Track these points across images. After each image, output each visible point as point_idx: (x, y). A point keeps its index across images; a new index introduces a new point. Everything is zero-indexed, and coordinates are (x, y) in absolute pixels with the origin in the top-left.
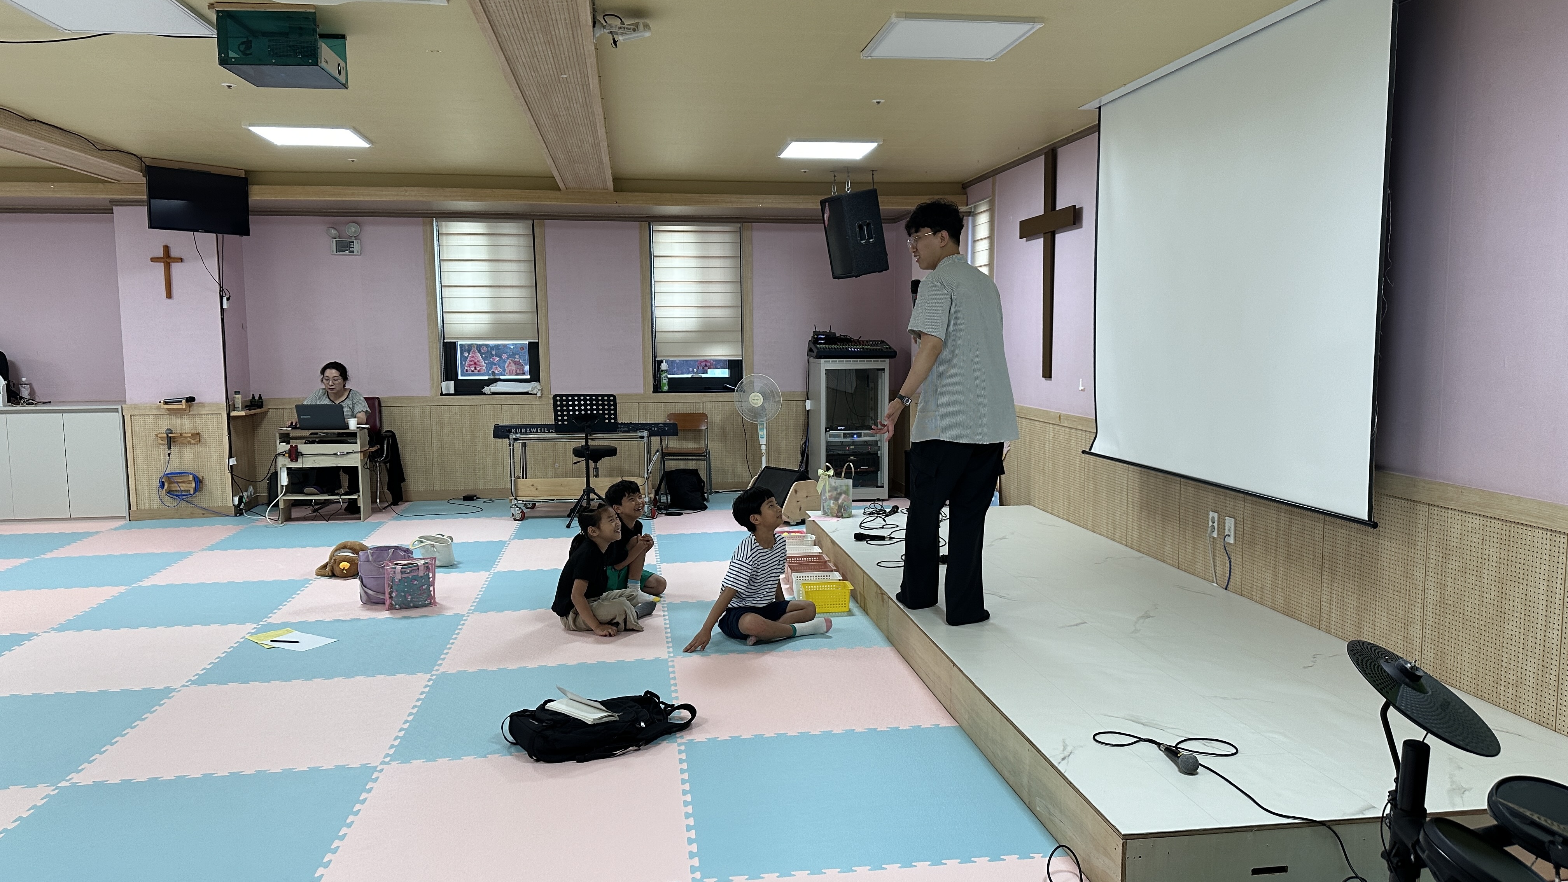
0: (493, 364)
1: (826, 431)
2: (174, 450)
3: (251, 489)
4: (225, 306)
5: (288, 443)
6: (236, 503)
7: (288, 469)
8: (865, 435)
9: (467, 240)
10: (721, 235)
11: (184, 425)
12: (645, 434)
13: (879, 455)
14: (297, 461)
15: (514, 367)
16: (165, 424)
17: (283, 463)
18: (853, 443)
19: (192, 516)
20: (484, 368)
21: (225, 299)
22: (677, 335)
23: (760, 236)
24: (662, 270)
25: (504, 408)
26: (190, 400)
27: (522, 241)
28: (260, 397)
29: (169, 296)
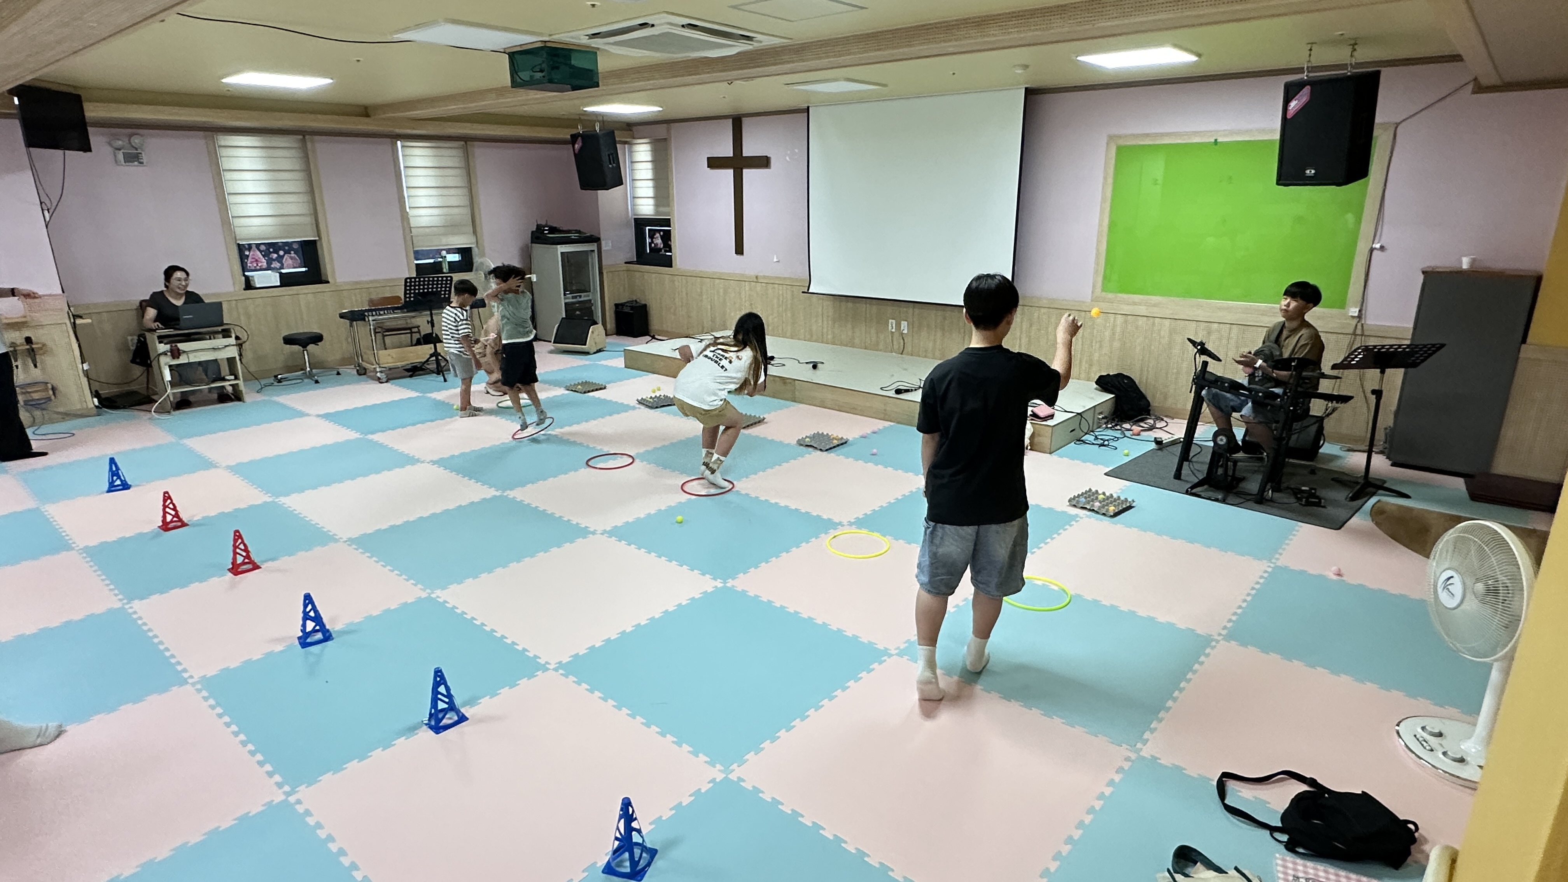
1: (564, 294)
4: (47, 219)
6: (97, 403)
8: (585, 296)
9: (243, 152)
10: (450, 150)
13: (593, 308)
14: (178, 358)
15: (290, 262)
18: (579, 302)
19: (52, 421)
20: (265, 264)
21: (46, 212)
22: (427, 230)
23: (480, 152)
24: (408, 179)
25: (300, 296)
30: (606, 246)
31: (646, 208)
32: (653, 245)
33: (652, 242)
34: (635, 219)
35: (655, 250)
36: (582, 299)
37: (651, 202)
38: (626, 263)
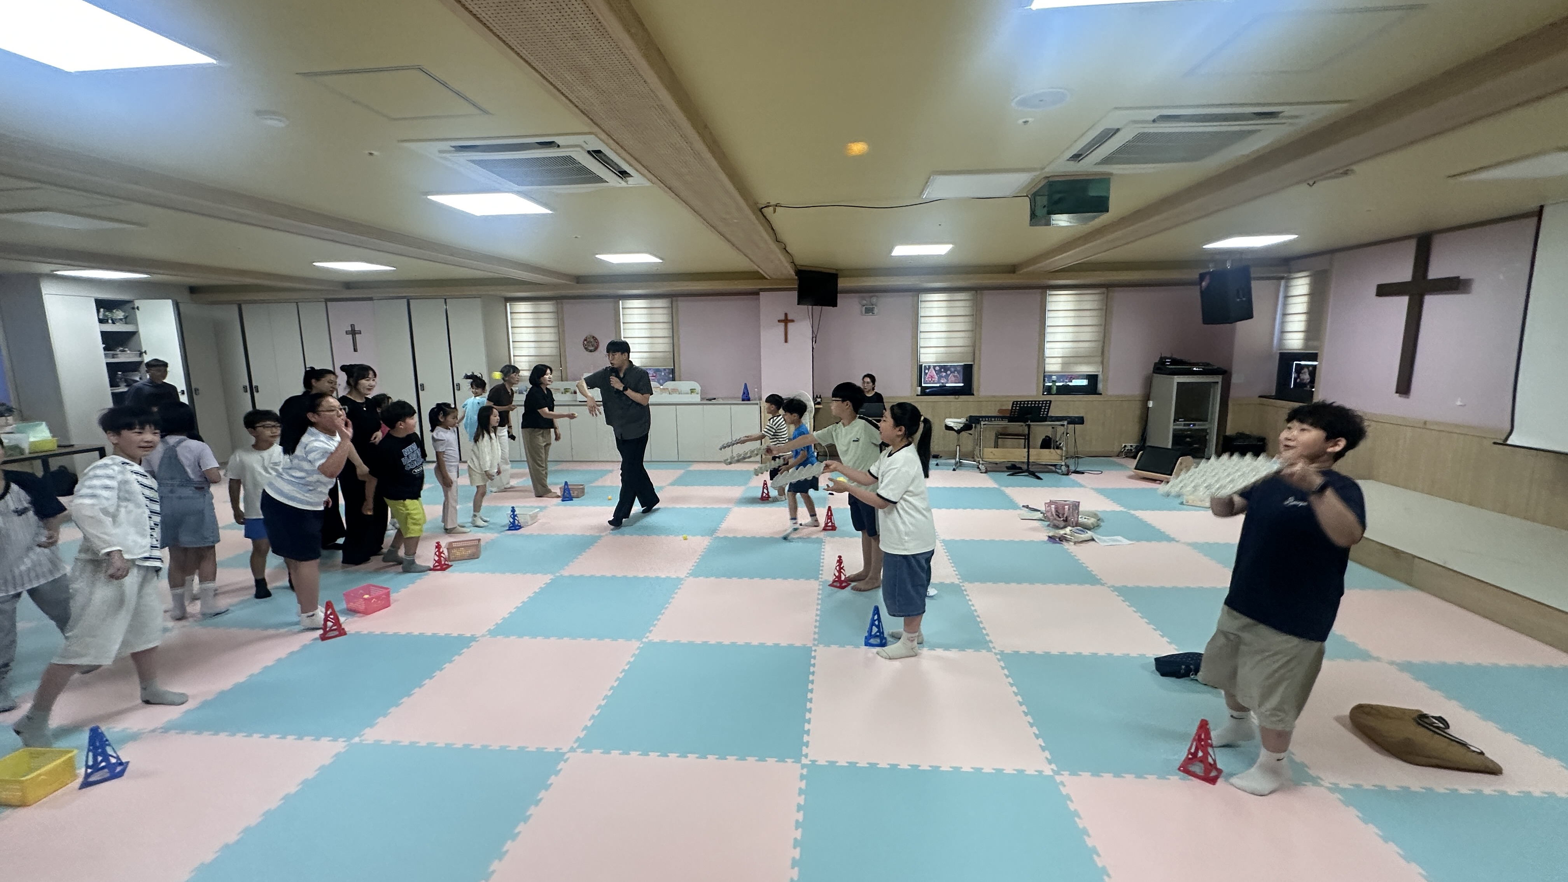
1: (1174, 422)
4: (814, 347)
8: (1199, 425)
9: (935, 304)
10: (1092, 296)
12: (1065, 423)
13: (1207, 438)
15: (953, 379)
18: (1191, 430)
20: (936, 379)
21: (814, 341)
22: (1059, 359)
23: (1119, 296)
24: (1051, 319)
27: (968, 304)
29: (786, 341)
30: (1235, 379)
31: (1295, 341)
32: (1298, 380)
33: (1298, 377)
34: (1280, 353)
35: (1299, 385)
36: (1196, 427)
37: (1301, 336)
38: (1260, 397)
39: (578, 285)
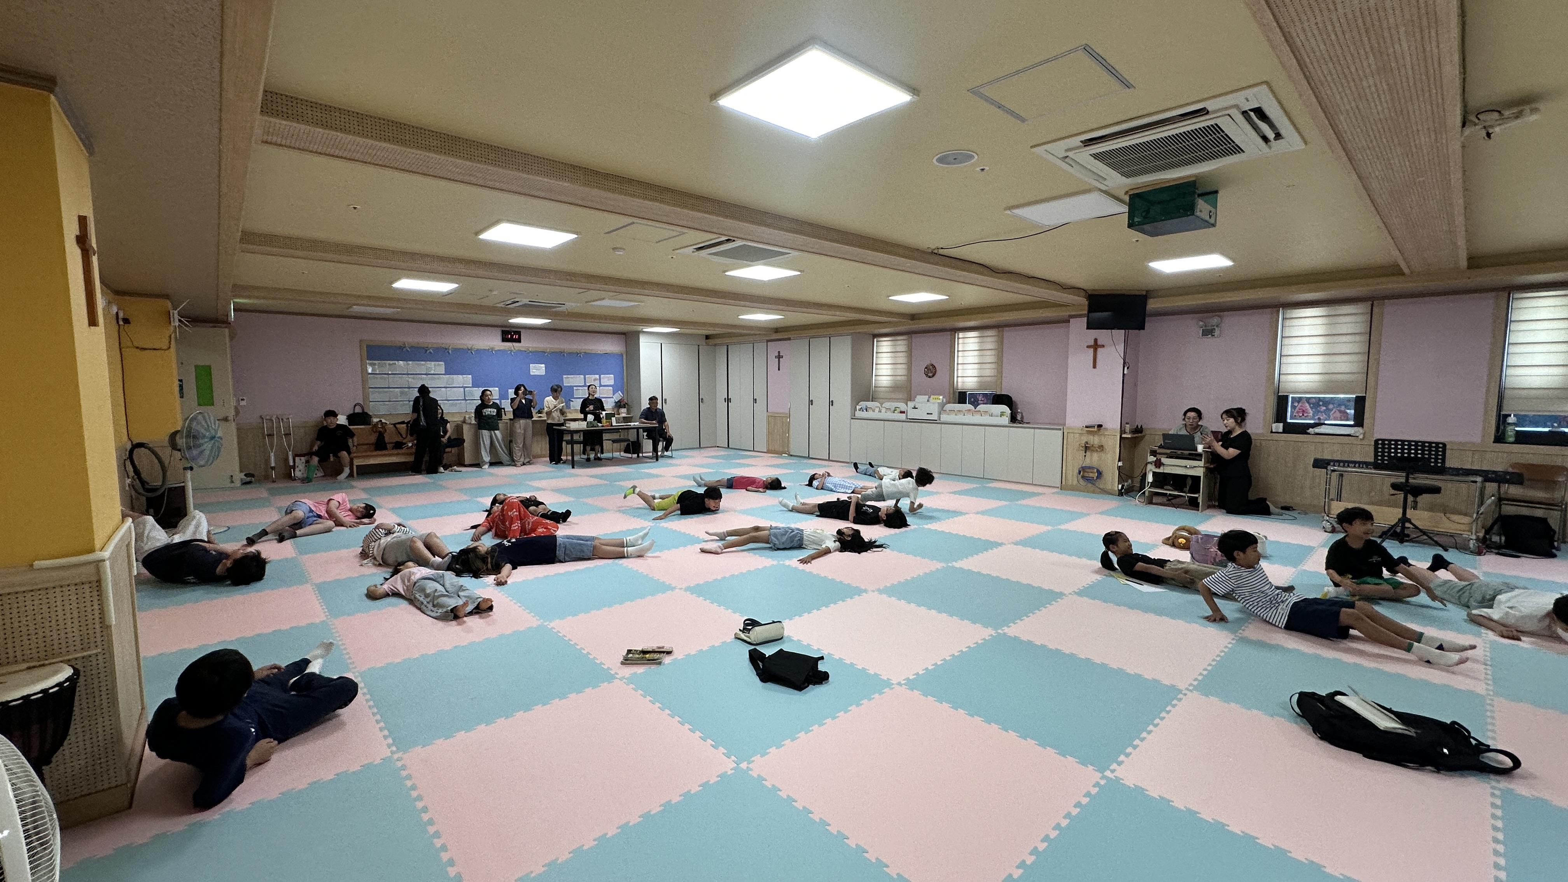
0: (1319, 411)
2: (1088, 453)
3: (1130, 481)
4: (1125, 372)
5: (1155, 456)
6: (1120, 488)
7: (1154, 472)
9: (1308, 321)
11: (1095, 440)
12: (1479, 479)
15: (1338, 415)
16: (1085, 439)
17: (1151, 468)
19: (1094, 492)
20: (1311, 415)
21: (1126, 368)
22: (1535, 391)
25: (1325, 445)
26: (1100, 426)
27: (1359, 318)
28: (1141, 427)
29: (1094, 367)
39: (913, 322)
